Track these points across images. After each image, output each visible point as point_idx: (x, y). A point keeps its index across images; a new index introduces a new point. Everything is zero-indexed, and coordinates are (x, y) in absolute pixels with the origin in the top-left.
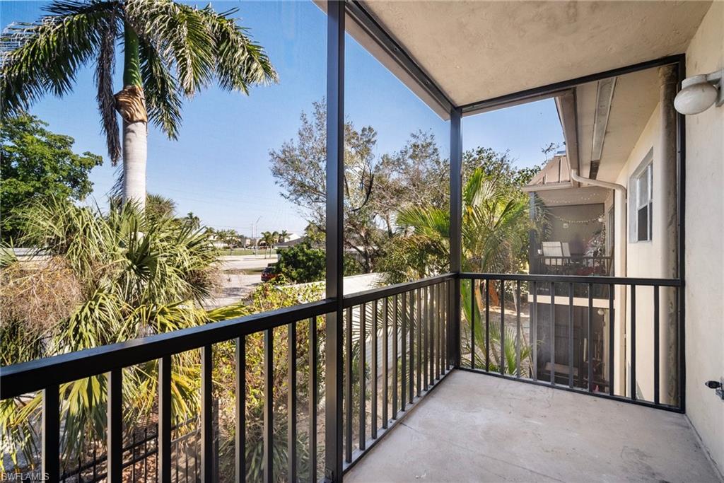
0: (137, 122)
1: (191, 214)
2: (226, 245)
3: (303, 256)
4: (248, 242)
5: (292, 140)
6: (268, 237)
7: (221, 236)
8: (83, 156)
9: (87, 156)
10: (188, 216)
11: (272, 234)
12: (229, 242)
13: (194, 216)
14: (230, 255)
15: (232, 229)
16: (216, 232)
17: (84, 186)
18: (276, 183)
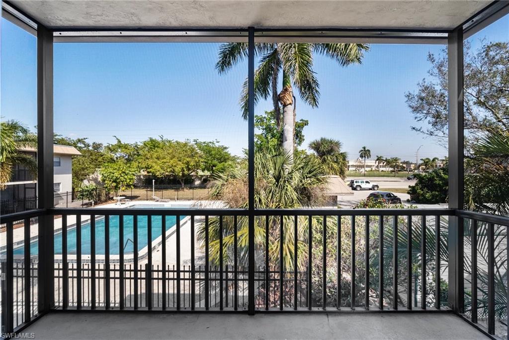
0: (288, 105)
1: (364, 148)
2: (392, 169)
3: (440, 180)
4: (412, 167)
5: (424, 79)
6: (427, 162)
7: (389, 162)
8: (300, 122)
9: (301, 122)
10: (363, 149)
11: (431, 159)
12: (394, 167)
13: (366, 149)
14: (395, 176)
15: (395, 157)
16: (385, 159)
17: (301, 138)
18: (416, 118)
